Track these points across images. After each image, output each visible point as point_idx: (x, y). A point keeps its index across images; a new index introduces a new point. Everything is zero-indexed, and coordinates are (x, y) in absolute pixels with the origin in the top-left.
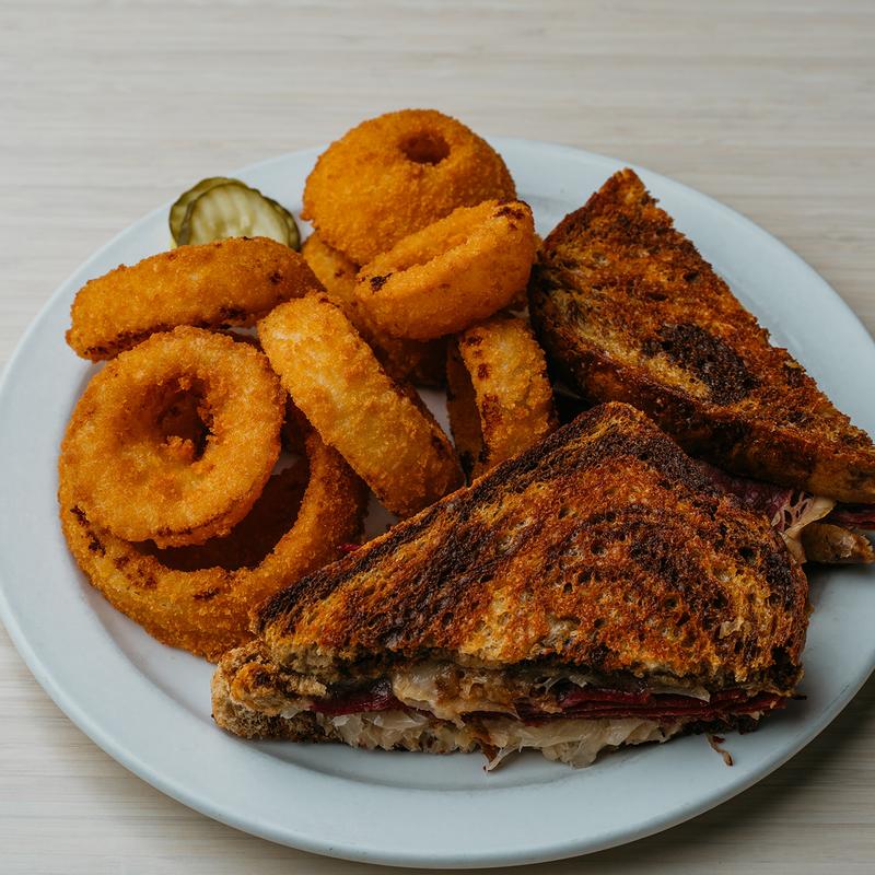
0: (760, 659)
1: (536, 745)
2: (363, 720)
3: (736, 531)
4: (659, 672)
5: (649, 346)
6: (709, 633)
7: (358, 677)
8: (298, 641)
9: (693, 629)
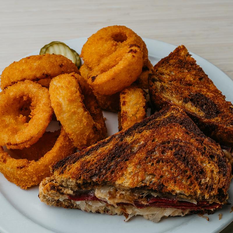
0: (214, 192)
1: (141, 214)
2: (86, 203)
3: (209, 149)
4: (180, 194)
5: (186, 100)
6: (198, 182)
7: (84, 189)
8: (64, 177)
9: (192, 180)
